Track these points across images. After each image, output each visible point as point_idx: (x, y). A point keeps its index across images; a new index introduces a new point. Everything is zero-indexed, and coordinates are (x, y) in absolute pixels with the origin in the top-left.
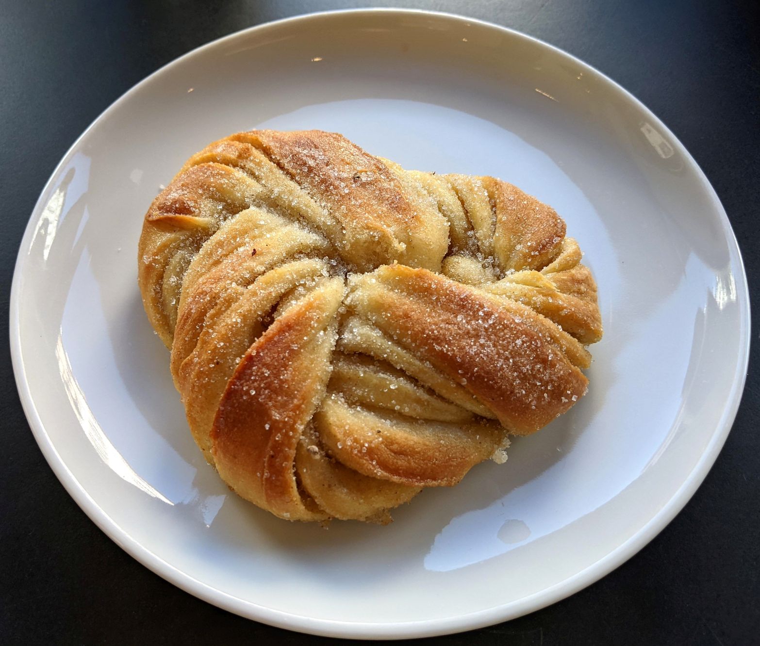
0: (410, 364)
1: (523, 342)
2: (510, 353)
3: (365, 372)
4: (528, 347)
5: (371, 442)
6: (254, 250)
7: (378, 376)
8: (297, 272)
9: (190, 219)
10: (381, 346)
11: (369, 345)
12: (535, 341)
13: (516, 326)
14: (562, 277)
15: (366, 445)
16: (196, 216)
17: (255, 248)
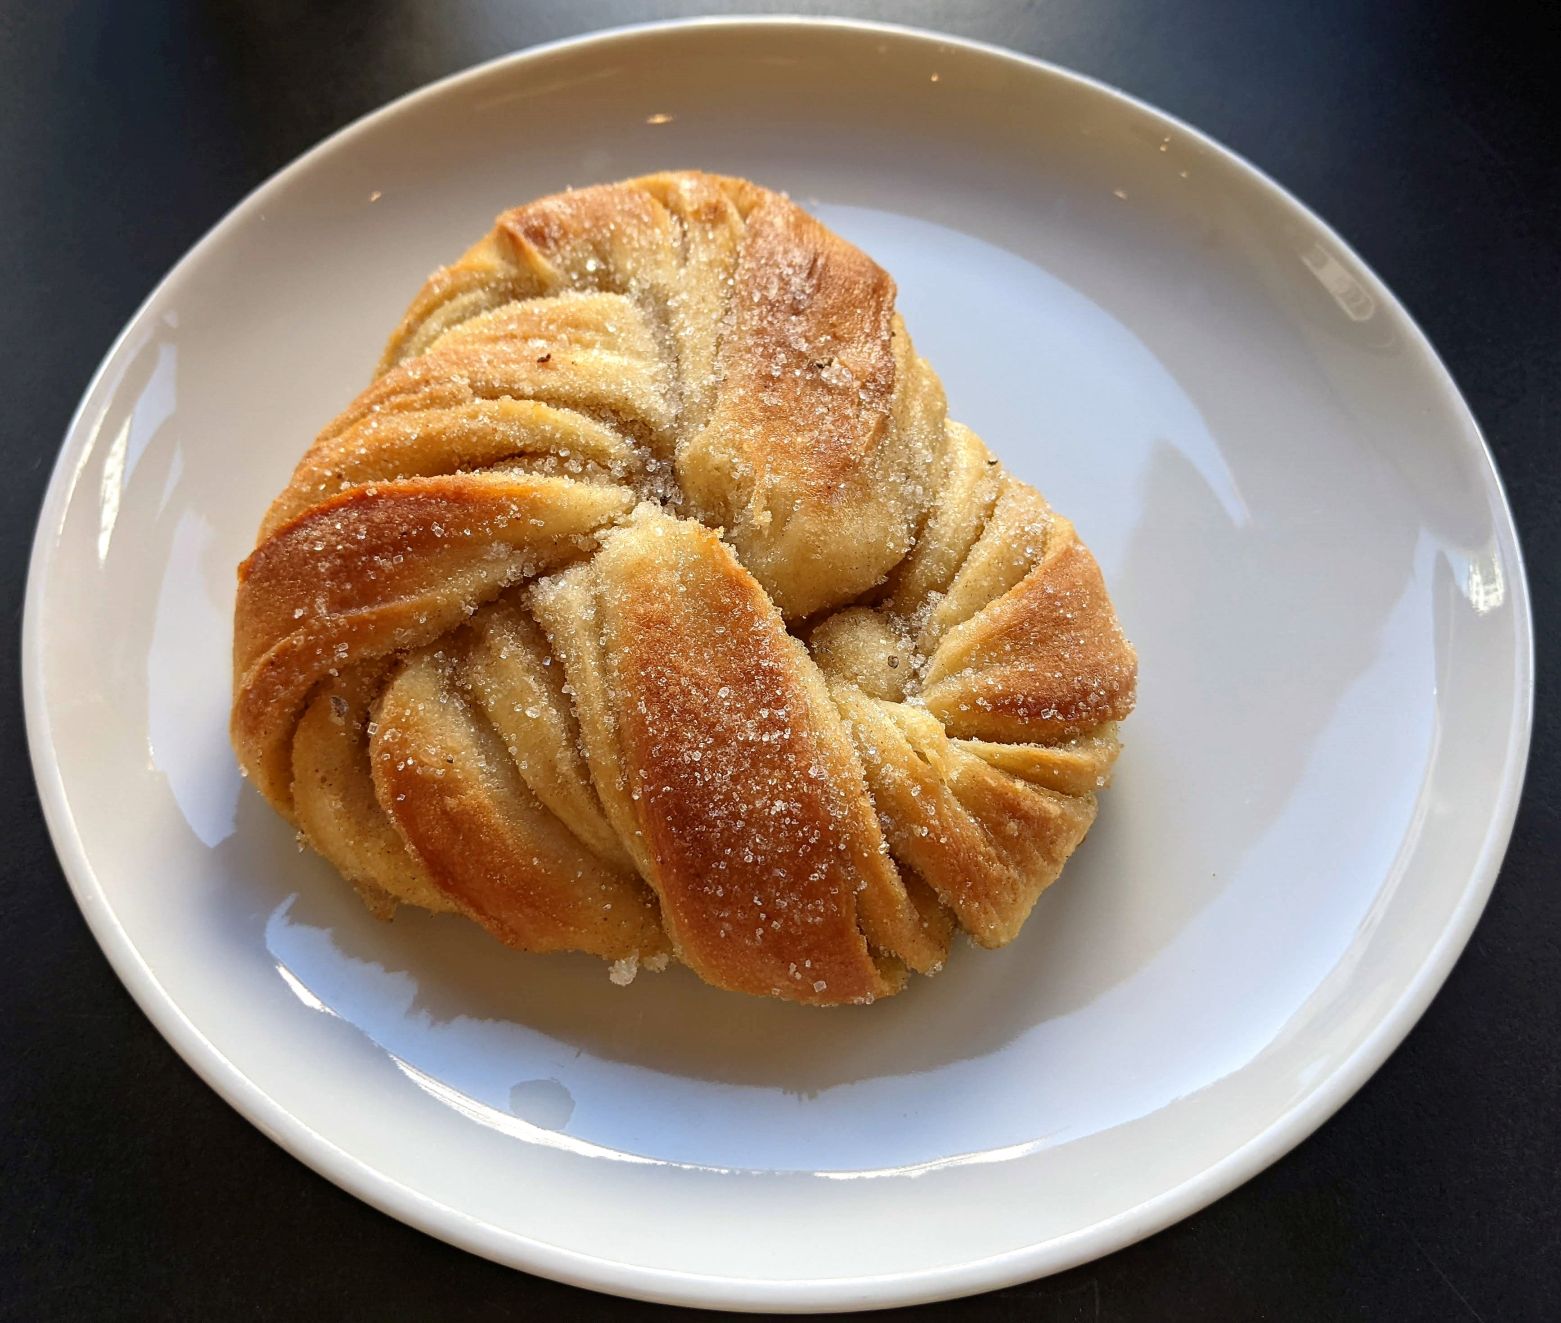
0: (587, 699)
1: (789, 814)
2: (750, 813)
3: (513, 655)
4: (790, 827)
5: (422, 764)
6: (549, 356)
7: (525, 678)
8: (567, 434)
9: (530, 253)
10: (573, 636)
11: (556, 621)
12: (813, 828)
13: (800, 779)
14: (986, 778)
15: (410, 762)
16: (545, 255)
17: (553, 356)
